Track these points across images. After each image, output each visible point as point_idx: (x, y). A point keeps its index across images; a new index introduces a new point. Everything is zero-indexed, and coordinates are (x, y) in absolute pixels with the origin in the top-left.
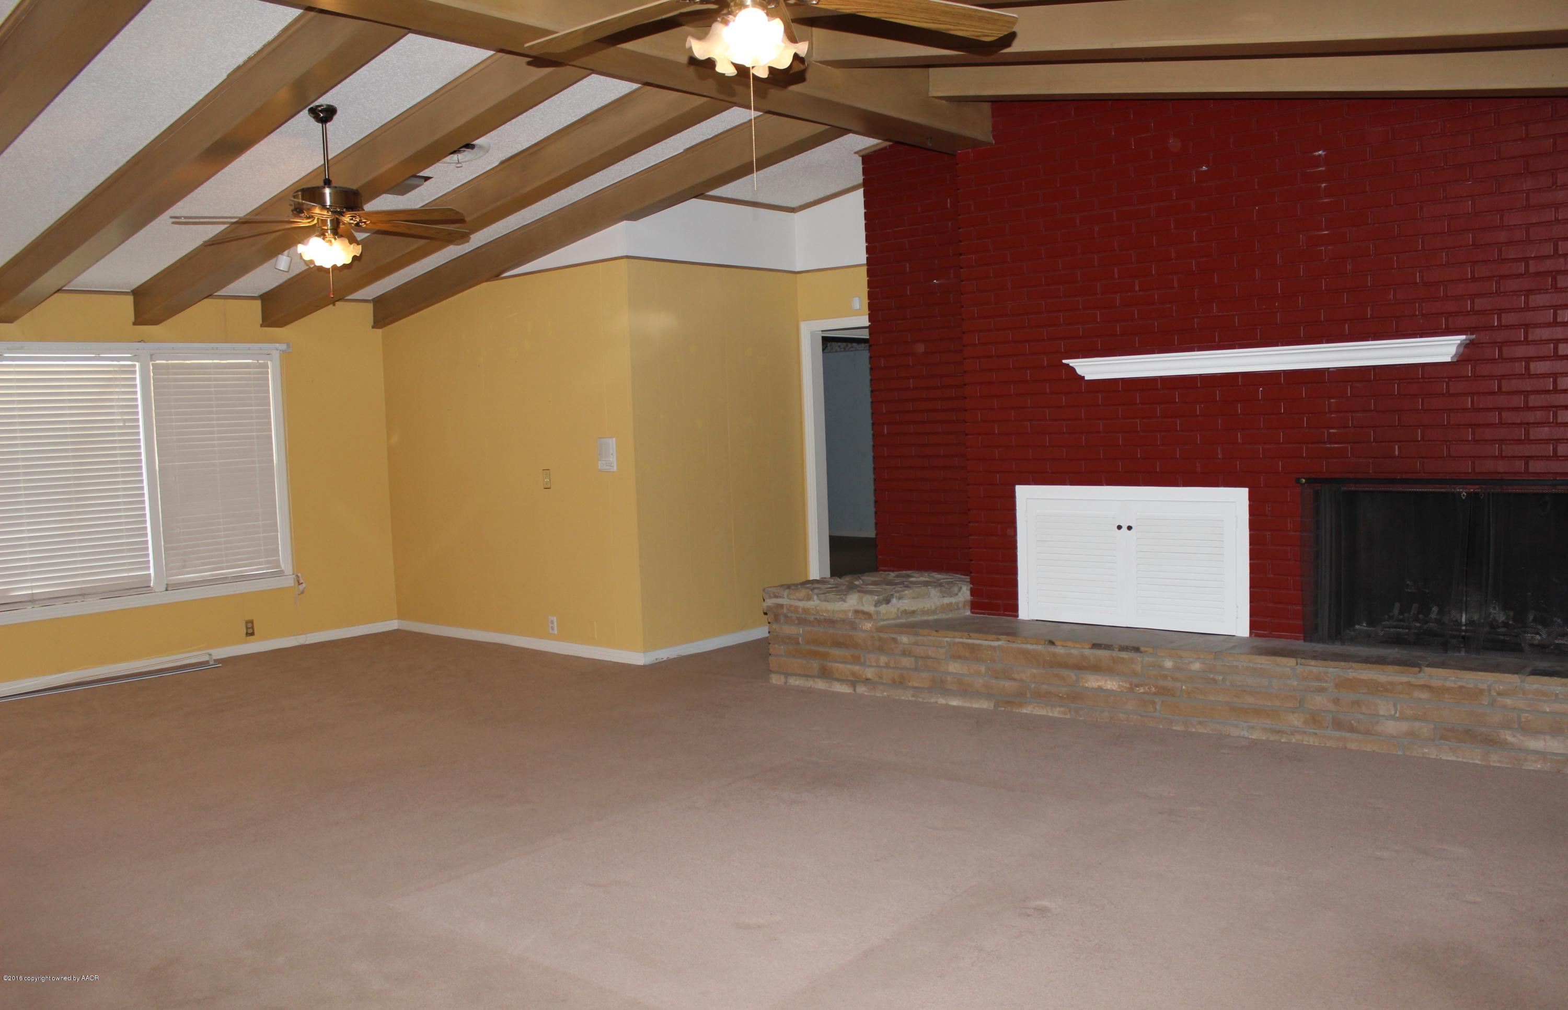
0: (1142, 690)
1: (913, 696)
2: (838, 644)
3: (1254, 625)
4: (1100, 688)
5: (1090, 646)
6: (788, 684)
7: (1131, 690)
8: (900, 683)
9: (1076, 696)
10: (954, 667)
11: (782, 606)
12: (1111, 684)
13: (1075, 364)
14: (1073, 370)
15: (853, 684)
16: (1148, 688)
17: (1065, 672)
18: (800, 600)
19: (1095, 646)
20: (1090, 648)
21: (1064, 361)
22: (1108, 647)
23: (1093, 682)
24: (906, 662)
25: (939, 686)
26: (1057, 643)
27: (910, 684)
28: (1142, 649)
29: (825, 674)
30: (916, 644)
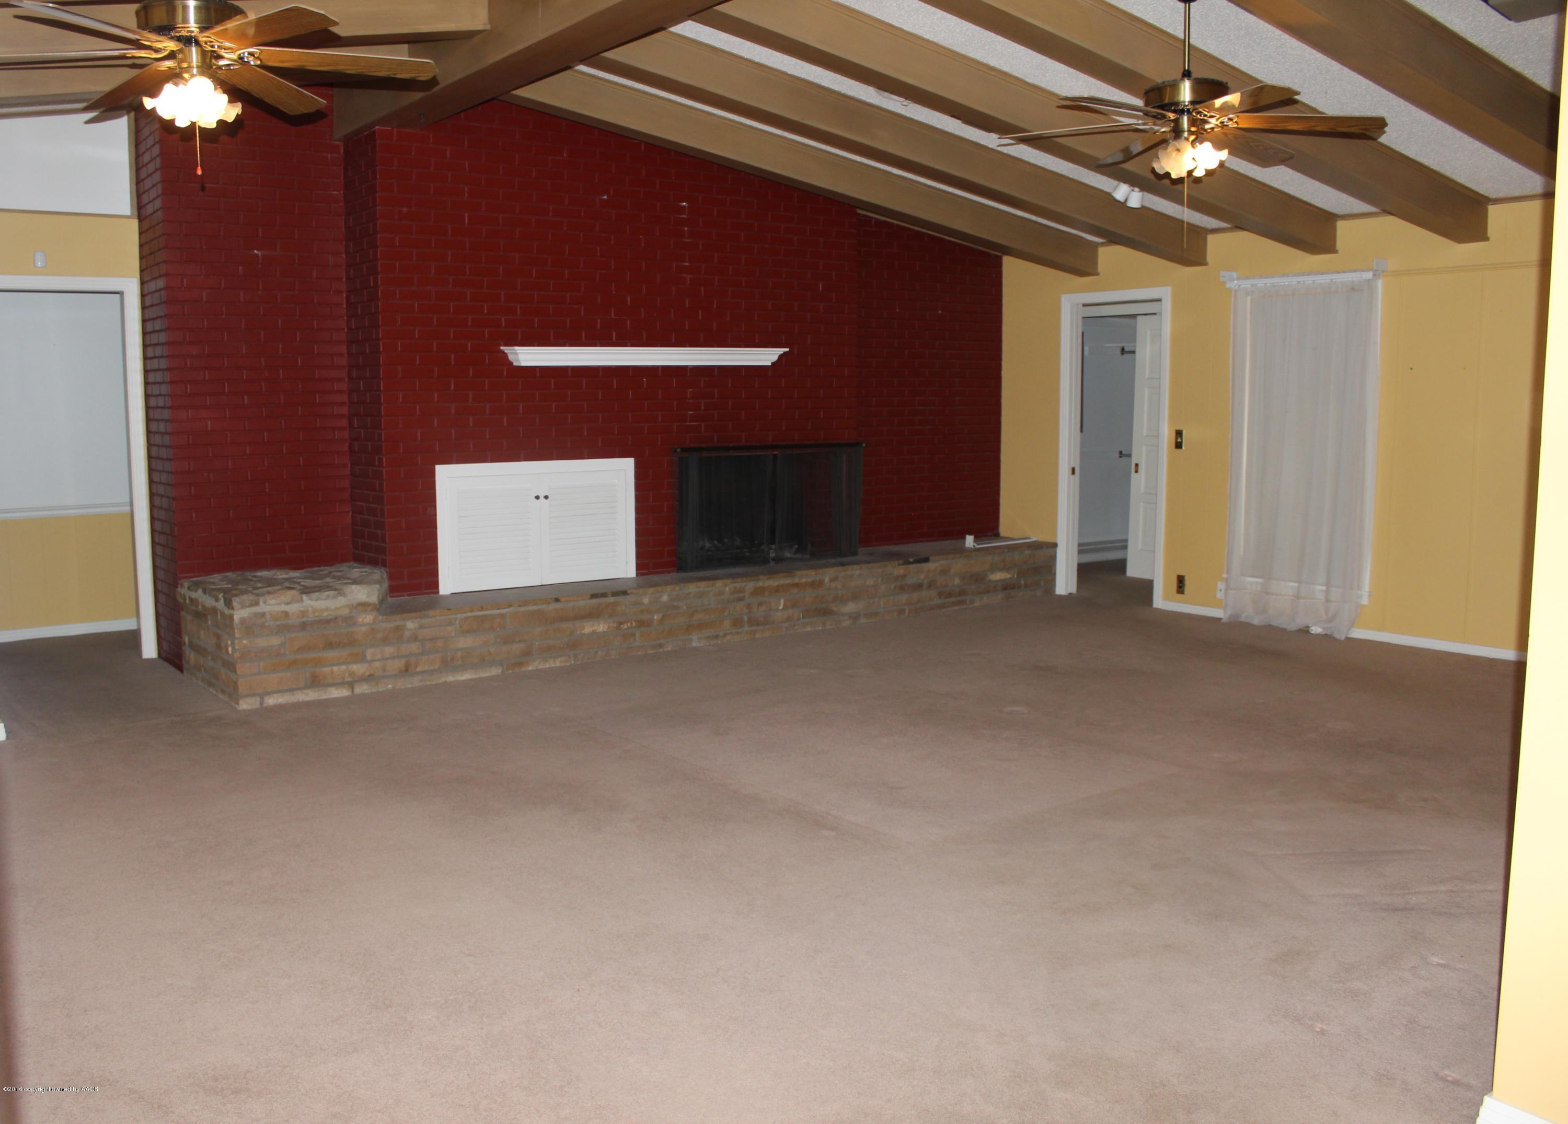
0: (626, 627)
1: (421, 681)
2: (330, 645)
3: (639, 567)
4: (594, 632)
5: (589, 597)
6: (264, 705)
7: (618, 628)
8: (407, 670)
9: (574, 645)
10: (465, 642)
11: (263, 615)
12: (601, 627)
13: (509, 351)
14: (505, 355)
15: (351, 685)
16: (630, 624)
17: (564, 625)
18: (287, 604)
19: (593, 596)
20: (589, 599)
21: (502, 348)
22: (604, 595)
23: (588, 628)
24: (414, 647)
25: (448, 664)
26: (562, 600)
27: (419, 669)
28: (629, 591)
29: (315, 682)
30: (422, 627)
